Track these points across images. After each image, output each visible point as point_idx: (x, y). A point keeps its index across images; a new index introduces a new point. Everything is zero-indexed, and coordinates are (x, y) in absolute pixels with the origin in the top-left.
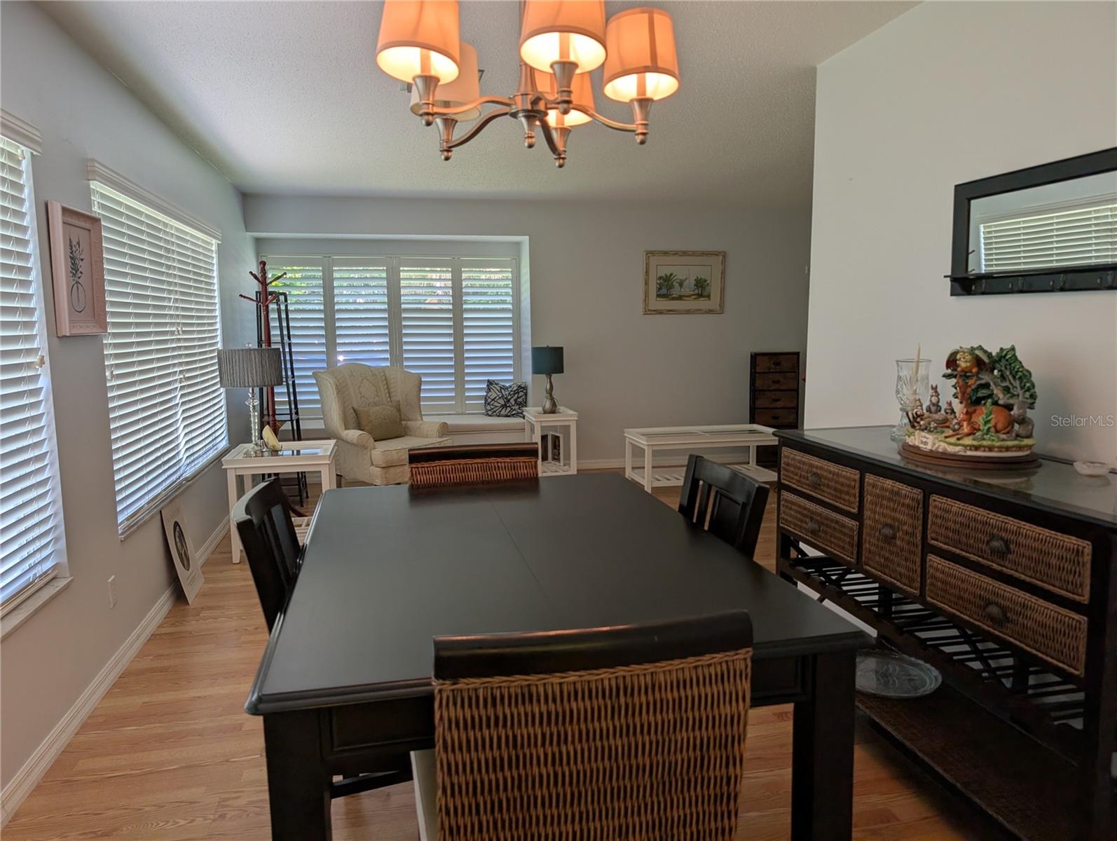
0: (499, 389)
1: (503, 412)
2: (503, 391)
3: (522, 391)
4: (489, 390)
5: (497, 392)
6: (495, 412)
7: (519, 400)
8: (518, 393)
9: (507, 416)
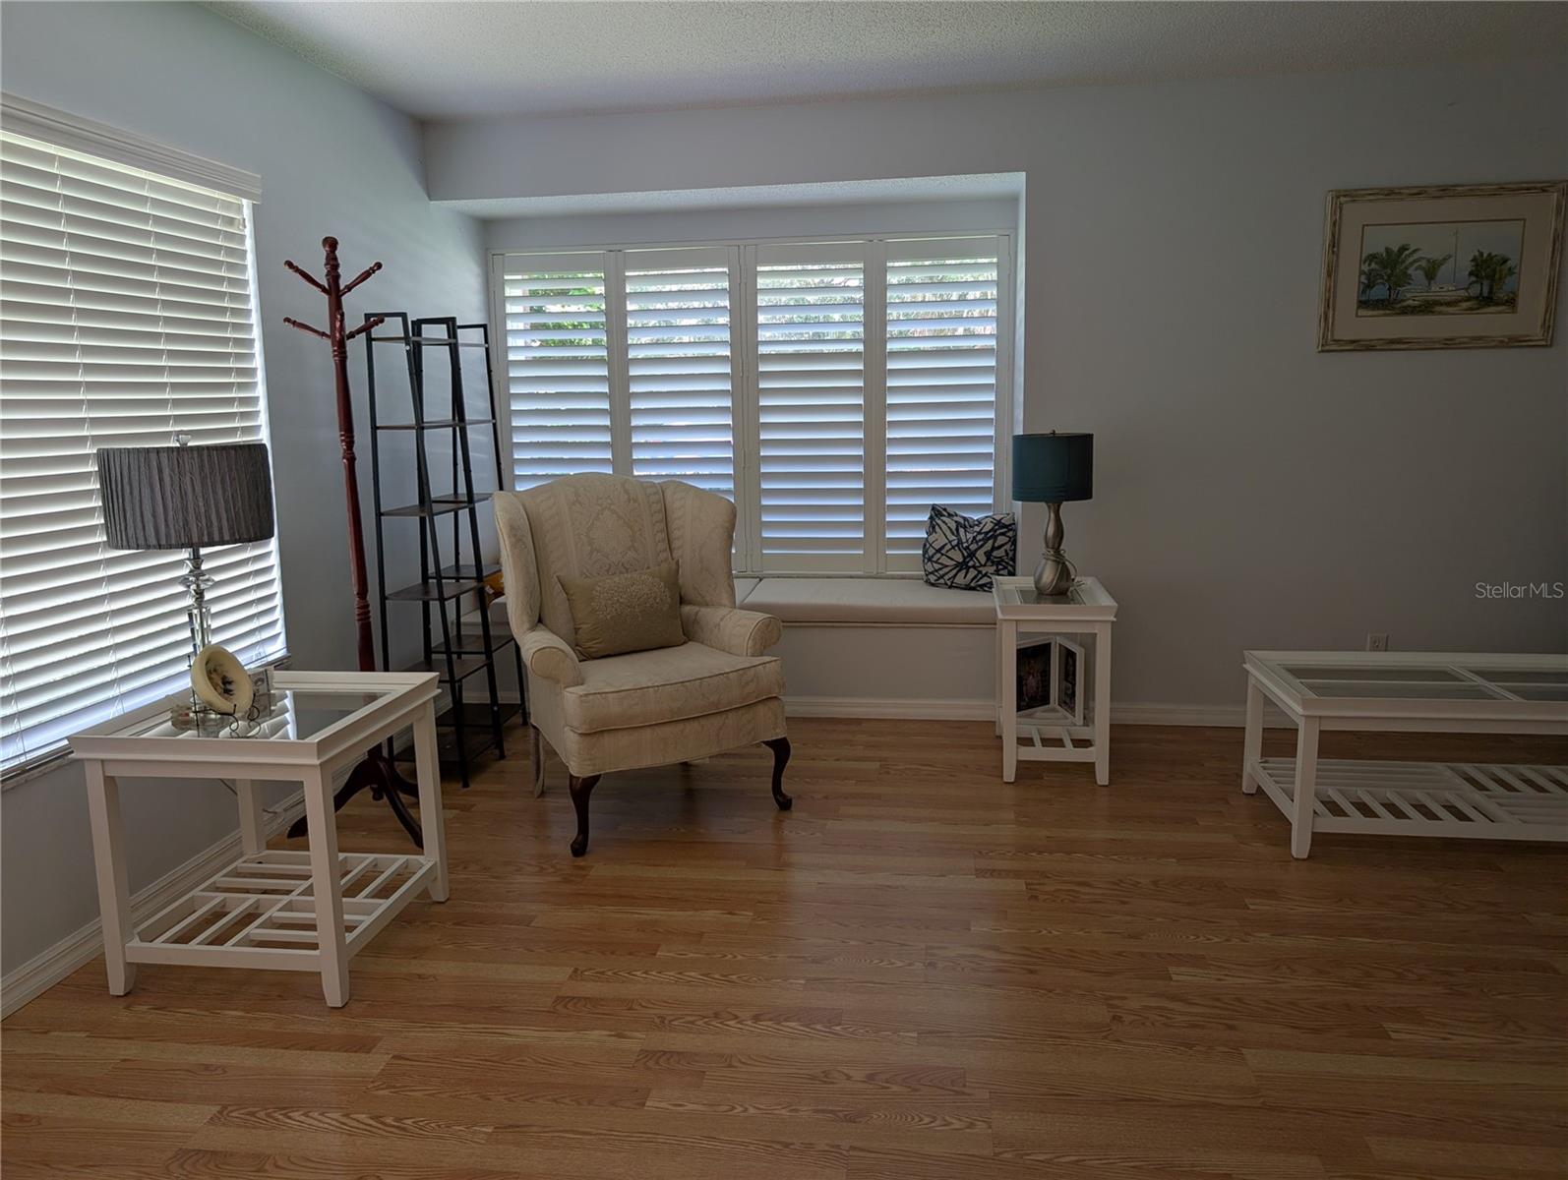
0: (953, 526)
1: (960, 579)
2: (961, 531)
3: (1003, 534)
4: (932, 527)
5: (948, 533)
6: (942, 577)
7: (995, 553)
8: (995, 537)
9: (968, 588)
